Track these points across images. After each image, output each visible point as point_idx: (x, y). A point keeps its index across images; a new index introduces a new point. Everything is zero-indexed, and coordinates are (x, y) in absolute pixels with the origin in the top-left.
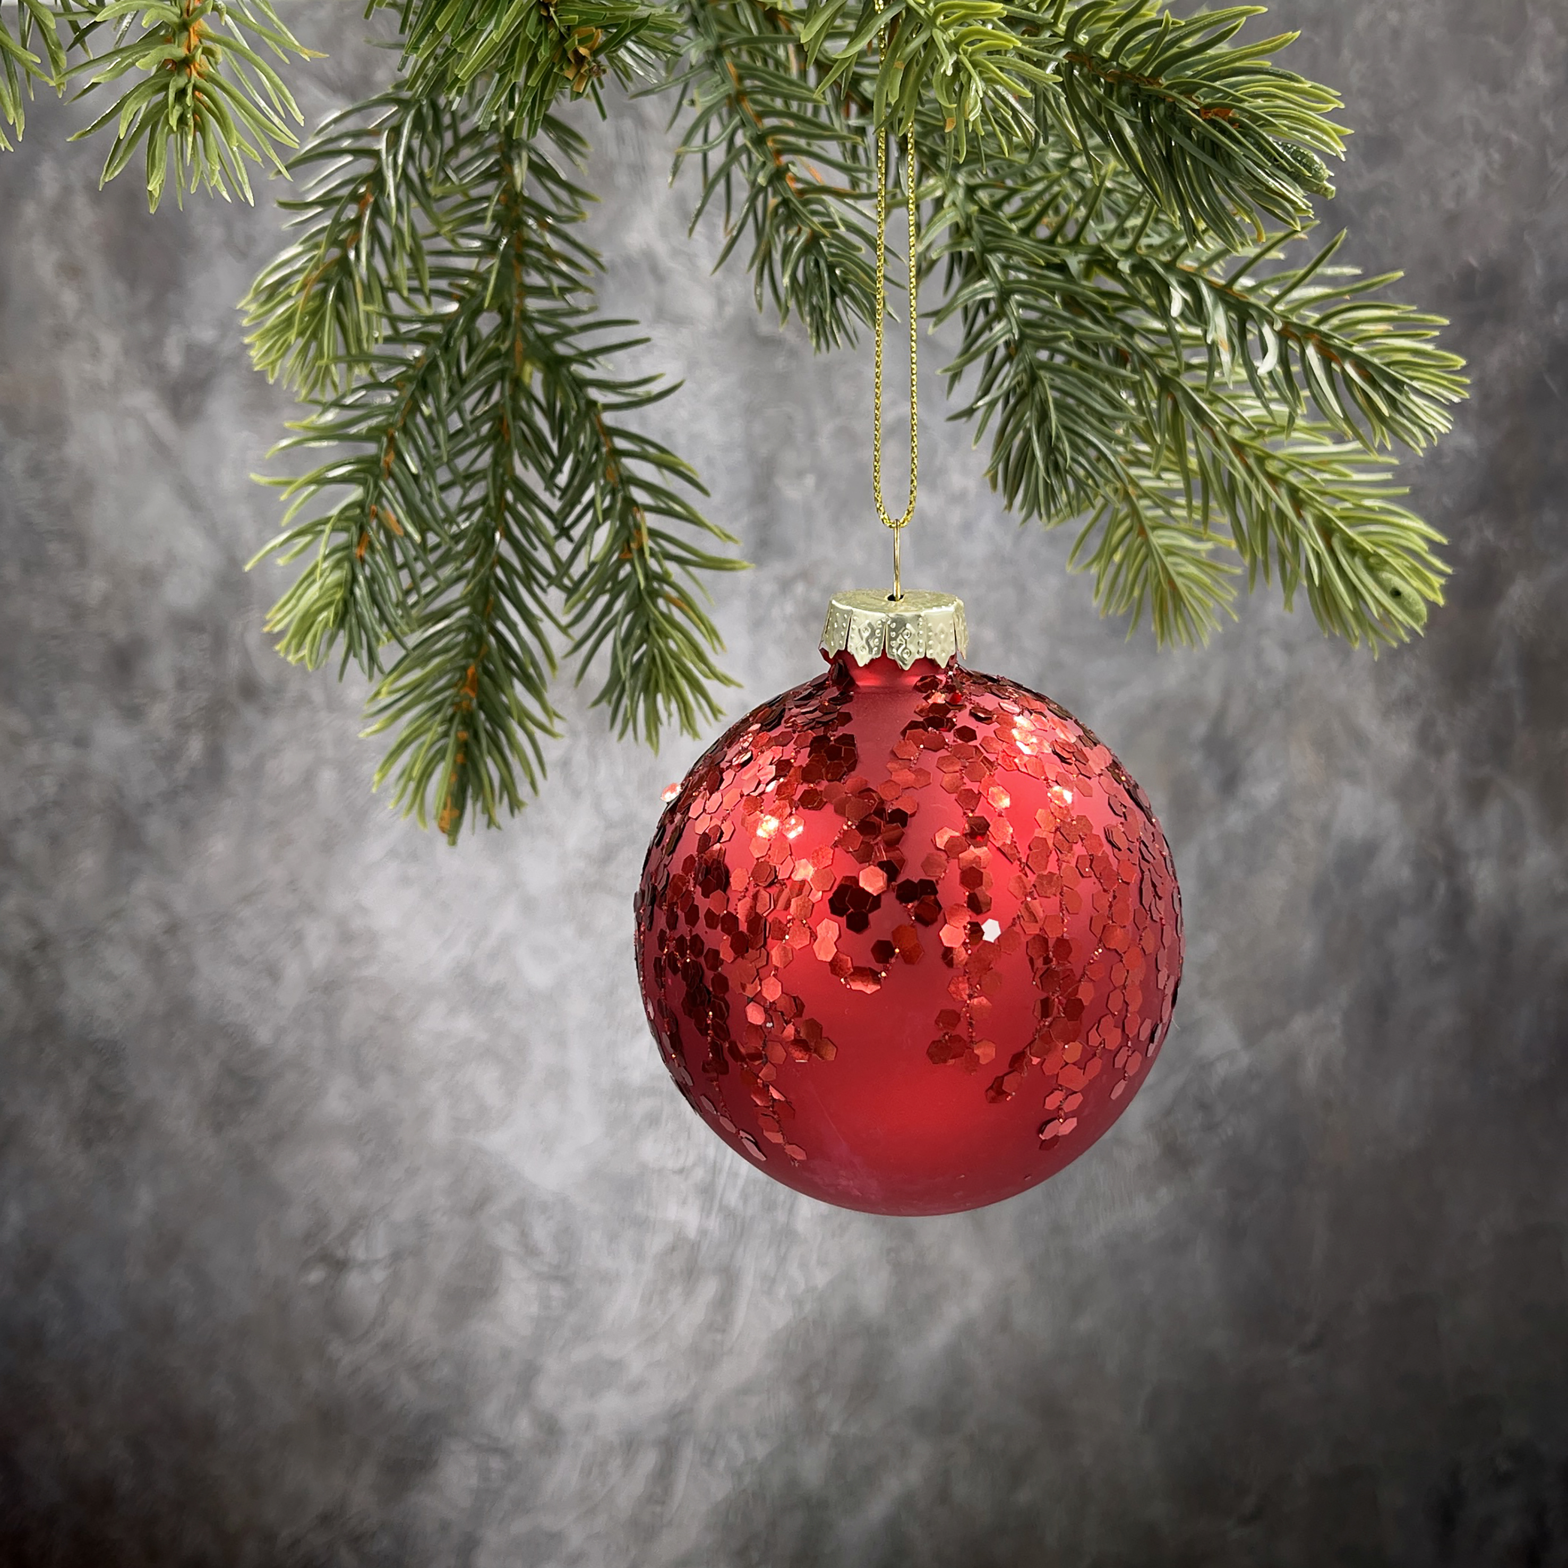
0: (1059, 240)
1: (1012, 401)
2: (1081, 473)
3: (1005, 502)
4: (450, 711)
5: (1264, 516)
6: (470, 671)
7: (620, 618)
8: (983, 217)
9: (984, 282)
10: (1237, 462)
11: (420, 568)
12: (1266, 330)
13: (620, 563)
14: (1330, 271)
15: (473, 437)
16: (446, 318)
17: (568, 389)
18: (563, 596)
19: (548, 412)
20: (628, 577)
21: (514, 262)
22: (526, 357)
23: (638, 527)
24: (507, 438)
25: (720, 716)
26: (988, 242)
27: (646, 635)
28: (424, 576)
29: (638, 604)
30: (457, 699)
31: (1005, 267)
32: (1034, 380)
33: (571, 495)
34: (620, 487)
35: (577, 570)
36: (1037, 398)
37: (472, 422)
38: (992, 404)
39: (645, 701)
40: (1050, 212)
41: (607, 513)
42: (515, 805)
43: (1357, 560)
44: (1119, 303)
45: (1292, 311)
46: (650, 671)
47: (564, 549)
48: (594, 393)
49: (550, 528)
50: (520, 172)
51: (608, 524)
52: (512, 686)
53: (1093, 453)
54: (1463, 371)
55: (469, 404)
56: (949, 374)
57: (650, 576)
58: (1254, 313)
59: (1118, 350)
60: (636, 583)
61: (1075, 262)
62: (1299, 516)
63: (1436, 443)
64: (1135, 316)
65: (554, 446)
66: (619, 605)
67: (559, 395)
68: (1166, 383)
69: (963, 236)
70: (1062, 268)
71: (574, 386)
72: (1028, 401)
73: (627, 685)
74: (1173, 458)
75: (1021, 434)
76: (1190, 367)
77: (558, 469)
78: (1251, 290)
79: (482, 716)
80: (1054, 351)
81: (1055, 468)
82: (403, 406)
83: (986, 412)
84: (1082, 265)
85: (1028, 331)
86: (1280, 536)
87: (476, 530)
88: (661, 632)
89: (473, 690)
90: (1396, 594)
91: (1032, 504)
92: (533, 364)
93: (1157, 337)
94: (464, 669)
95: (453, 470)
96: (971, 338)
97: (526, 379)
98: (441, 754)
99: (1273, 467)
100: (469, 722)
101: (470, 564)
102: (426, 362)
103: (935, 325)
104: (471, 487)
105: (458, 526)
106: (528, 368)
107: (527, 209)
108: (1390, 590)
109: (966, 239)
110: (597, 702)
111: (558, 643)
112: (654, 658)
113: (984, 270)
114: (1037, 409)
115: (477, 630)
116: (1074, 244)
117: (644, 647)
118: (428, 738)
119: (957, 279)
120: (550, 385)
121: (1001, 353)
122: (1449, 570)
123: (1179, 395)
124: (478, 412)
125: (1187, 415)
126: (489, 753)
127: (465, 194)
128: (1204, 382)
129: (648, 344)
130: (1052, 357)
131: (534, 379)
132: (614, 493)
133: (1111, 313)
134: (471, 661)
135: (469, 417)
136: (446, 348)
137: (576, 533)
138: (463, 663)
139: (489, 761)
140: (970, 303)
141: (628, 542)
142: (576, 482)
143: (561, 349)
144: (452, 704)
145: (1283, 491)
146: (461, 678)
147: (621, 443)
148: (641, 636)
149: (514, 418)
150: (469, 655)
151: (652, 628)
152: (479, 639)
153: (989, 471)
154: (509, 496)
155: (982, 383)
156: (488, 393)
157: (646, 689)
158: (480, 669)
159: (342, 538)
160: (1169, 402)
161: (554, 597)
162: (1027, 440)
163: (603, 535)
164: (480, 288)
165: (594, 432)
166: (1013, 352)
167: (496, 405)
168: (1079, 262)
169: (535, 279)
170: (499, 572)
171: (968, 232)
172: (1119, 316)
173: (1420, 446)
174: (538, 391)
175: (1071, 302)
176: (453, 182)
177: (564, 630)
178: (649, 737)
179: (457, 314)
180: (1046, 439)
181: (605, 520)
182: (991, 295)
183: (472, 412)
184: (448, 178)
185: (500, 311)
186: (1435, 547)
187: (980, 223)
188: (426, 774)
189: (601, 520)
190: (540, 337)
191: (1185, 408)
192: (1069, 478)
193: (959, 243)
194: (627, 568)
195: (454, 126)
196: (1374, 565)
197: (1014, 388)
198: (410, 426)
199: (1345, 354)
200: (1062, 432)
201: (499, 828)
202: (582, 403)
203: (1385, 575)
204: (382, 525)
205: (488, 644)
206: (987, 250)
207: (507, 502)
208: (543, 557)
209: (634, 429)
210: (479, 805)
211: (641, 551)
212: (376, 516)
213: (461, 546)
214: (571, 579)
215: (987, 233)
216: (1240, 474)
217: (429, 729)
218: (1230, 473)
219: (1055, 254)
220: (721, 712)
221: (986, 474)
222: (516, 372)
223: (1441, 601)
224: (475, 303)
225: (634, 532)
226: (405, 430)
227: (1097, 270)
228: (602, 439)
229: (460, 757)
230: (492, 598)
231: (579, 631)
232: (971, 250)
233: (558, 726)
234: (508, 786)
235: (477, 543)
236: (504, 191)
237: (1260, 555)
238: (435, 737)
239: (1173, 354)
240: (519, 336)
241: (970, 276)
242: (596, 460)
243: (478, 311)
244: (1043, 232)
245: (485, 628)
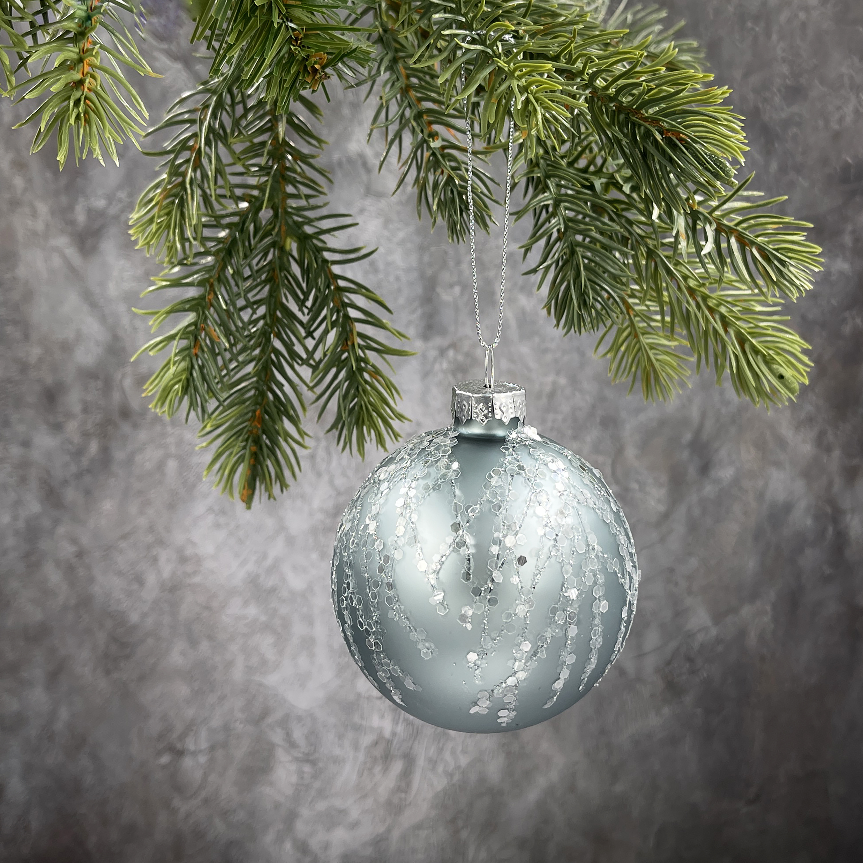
0: (592, 168)
1: (560, 264)
2: (599, 307)
3: (555, 322)
4: (246, 436)
5: (706, 332)
6: (258, 412)
7: (343, 382)
8: (546, 156)
9: (546, 194)
10: (690, 300)
11: (228, 355)
12: (708, 227)
13: (342, 352)
14: (745, 193)
15: (259, 280)
16: (241, 213)
17: (311, 252)
18: (310, 370)
19: (300, 264)
20: (346, 358)
21: (280, 179)
22: (287, 235)
23: (351, 331)
24: (277, 280)
25: (399, 438)
26: (550, 170)
27: (357, 393)
28: (231, 360)
29: (351, 376)
30: (250, 429)
31: (559, 186)
32: (573, 253)
33: (315, 312)
34: (341, 308)
35: (318, 355)
36: (575, 263)
37: (257, 271)
38: (548, 268)
39: (357, 428)
40: (587, 151)
41: (334, 324)
42: (284, 486)
43: (759, 357)
44: (623, 206)
45: (723, 216)
46: (359, 413)
47: (310, 343)
48: (327, 255)
49: (303, 333)
50: (282, 128)
51: (335, 329)
52: (282, 421)
53: (606, 295)
54: (819, 255)
55: (255, 262)
56: (523, 250)
57: (359, 360)
58: (701, 217)
59: (623, 236)
60: (350, 365)
61: (598, 183)
62: (726, 331)
63: (804, 295)
64: (633, 215)
65: (304, 285)
66: (343, 374)
67: (306, 255)
68: (651, 254)
69: (534, 167)
70: (592, 187)
71: (315, 251)
72: (569, 265)
73: (346, 422)
74: (655, 294)
75: (565, 284)
76: (663, 244)
77: (306, 299)
78: (700, 203)
79: (264, 437)
80: (585, 236)
81: (584, 303)
82: (218, 264)
83: (545, 271)
84: (603, 185)
85: (570, 224)
86: (715, 344)
87: (261, 333)
88: (365, 391)
89: (259, 423)
90: (781, 377)
91: (570, 324)
92: (292, 238)
93: (646, 227)
94: (254, 411)
95: (247, 299)
96: (537, 227)
97: (288, 248)
98: (241, 459)
99: (711, 303)
100: (257, 441)
101: (257, 352)
102: (230, 240)
103: (516, 220)
104: (257, 308)
105: (249, 331)
106: (289, 241)
107: (287, 149)
108: (778, 374)
109: (536, 169)
110: (329, 431)
111: (308, 395)
112: (361, 406)
113: (546, 188)
114: (574, 270)
115: (261, 388)
116: (599, 172)
117: (356, 400)
118: (235, 450)
119: (531, 190)
120: (301, 250)
121: (555, 235)
122: (813, 365)
123: (658, 260)
124: (260, 265)
125: (662, 271)
126: (268, 457)
127: (251, 142)
128: (672, 253)
129: (357, 227)
130: (584, 240)
131: (292, 246)
132: (338, 312)
133: (620, 212)
134: (258, 407)
135: (256, 268)
136: (242, 231)
137: (317, 334)
138: (254, 408)
139: (269, 463)
140: (537, 207)
141: (346, 340)
142: (317, 304)
143: (308, 230)
144: (248, 431)
145: (717, 317)
146: (252, 416)
147: (342, 283)
148: (354, 394)
149: (281, 270)
150: (256, 403)
151: (360, 389)
152: (262, 394)
153: (545, 306)
154: (279, 314)
155: (543, 254)
156: (266, 255)
157: (357, 423)
158: (263, 411)
159: (184, 343)
160: (653, 264)
161: (306, 372)
162: (568, 288)
163: (332, 336)
164: (261, 194)
165: (326, 277)
166: (561, 236)
167: (271, 262)
168: (601, 184)
169: (290, 189)
170: (273, 356)
171: (537, 165)
172: (625, 213)
173: (795, 296)
174: (295, 253)
175: (595, 208)
176: (244, 135)
177: (311, 389)
178: (359, 450)
179: (249, 209)
180: (580, 287)
181: (332, 329)
182: (549, 202)
183: (257, 265)
184: (240, 133)
185: (272, 208)
186: (805, 352)
187: (545, 159)
188: (233, 471)
189: (330, 329)
190: (295, 223)
191: (661, 267)
192: (593, 311)
193: (532, 172)
194: (345, 355)
195: (243, 102)
196: (768, 362)
197: (562, 256)
198: (222, 276)
199: (753, 243)
200: (588, 283)
201: (275, 499)
202: (320, 261)
203: (775, 366)
204: (206, 334)
205: (268, 397)
206: (548, 177)
207: (278, 317)
208: (298, 348)
209: (349, 275)
210: (263, 487)
211: (353, 345)
212: (204, 329)
213: (252, 342)
214: (314, 360)
215: (548, 165)
216: (693, 309)
217: (235, 445)
218: (687, 308)
219: (587, 180)
220: (400, 436)
221: (543, 308)
222: (282, 243)
223: (807, 382)
224: (257, 204)
225: (350, 334)
226: (219, 280)
227: (611, 187)
228: (331, 280)
229: (252, 461)
230: (269, 372)
231: (319, 390)
232: (539, 175)
233: (308, 442)
234: (280, 477)
235: (260, 340)
236: (274, 139)
237: (703, 355)
238: (240, 449)
239: (653, 236)
240: (283, 222)
241: (537, 191)
242: (327, 295)
243: (260, 208)
244: (582, 163)
245: (265, 388)
